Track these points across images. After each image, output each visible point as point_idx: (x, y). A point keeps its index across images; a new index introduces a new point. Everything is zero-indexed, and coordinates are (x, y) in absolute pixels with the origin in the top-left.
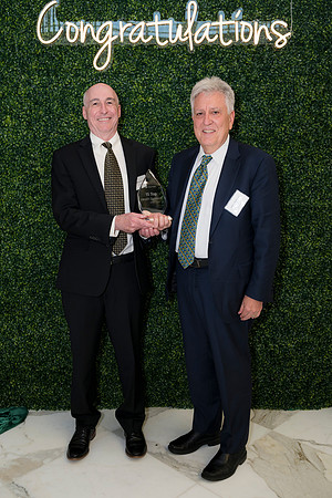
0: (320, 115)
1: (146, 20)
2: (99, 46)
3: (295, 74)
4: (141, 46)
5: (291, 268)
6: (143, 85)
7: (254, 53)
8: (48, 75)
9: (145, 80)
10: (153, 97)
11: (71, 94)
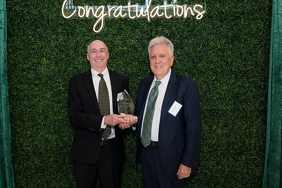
0: (224, 56)
1: (123, 5)
2: (96, 19)
3: (208, 34)
4: (120, 19)
5: (209, 145)
6: (121, 40)
7: (184, 22)
8: (68, 36)
9: (123, 38)
10: (127, 47)
11: (81, 46)
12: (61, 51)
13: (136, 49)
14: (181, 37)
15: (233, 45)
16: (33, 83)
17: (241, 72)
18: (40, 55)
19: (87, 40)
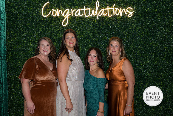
0: (147, 41)
1: (81, 8)
2: (64, 18)
3: (136, 26)
4: (79, 17)
5: (138, 100)
7: (121, 19)
8: (45, 28)
10: (84, 35)
11: (54, 34)
13: (89, 36)
14: (118, 28)
15: (153, 33)
19: (58, 31)
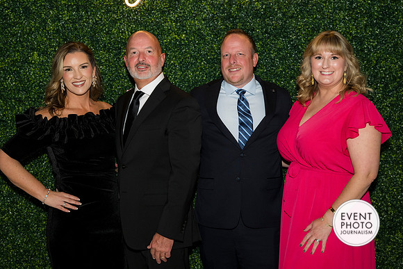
3: (335, 9)
6: (176, 22)
8: (78, 11)
9: (179, 17)
10: (186, 34)
11: (102, 30)
12: (65, 40)
13: (202, 37)
14: (284, 14)
15: (380, 28)
16: (14, 98)
17: (395, 79)
18: (27, 46)
19: (115, 21)
